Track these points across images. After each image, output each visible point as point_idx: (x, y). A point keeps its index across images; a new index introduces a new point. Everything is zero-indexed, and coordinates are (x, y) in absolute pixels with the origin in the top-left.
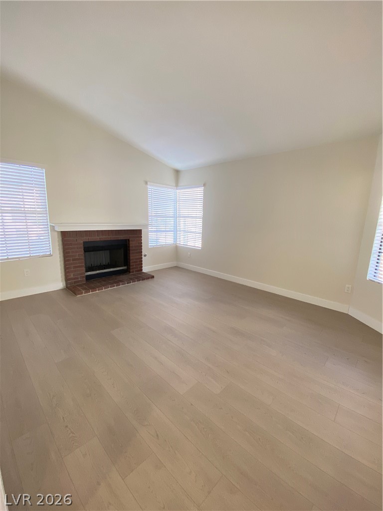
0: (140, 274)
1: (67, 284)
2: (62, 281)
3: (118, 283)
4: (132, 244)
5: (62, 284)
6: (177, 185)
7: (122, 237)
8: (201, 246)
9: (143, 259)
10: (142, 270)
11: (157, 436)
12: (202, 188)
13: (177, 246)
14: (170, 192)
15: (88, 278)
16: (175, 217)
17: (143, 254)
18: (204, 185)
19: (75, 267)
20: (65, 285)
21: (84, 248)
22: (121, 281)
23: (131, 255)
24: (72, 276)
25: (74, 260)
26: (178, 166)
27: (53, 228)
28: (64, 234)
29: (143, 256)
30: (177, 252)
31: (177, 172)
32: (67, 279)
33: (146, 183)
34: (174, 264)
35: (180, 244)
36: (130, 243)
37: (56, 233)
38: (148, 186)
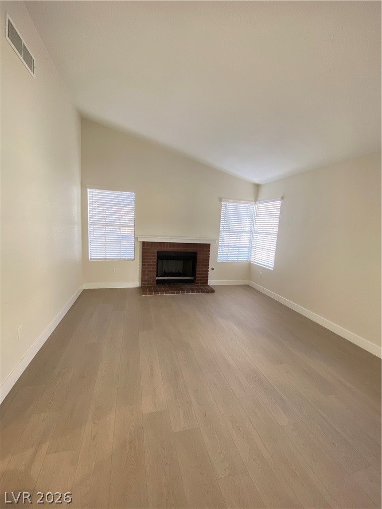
0: (203, 286)
1: (142, 284)
2: (139, 281)
3: (178, 291)
4: (200, 257)
5: (138, 283)
6: (256, 199)
7: (190, 250)
8: (273, 266)
9: (209, 273)
10: (207, 283)
11: (94, 437)
12: (279, 202)
13: (250, 263)
14: (248, 207)
15: (159, 282)
16: (252, 233)
17: (210, 267)
18: (282, 198)
19: (149, 271)
20: (140, 284)
21: (158, 256)
22: (182, 290)
23: (197, 267)
24: (146, 279)
25: (148, 265)
26: (257, 180)
27: (136, 239)
28: (144, 244)
29: (210, 269)
30: (249, 269)
31: (257, 186)
32: (143, 280)
33: (221, 200)
34: (245, 282)
35: (254, 262)
36: (198, 255)
37: (139, 243)
38: (223, 203)
